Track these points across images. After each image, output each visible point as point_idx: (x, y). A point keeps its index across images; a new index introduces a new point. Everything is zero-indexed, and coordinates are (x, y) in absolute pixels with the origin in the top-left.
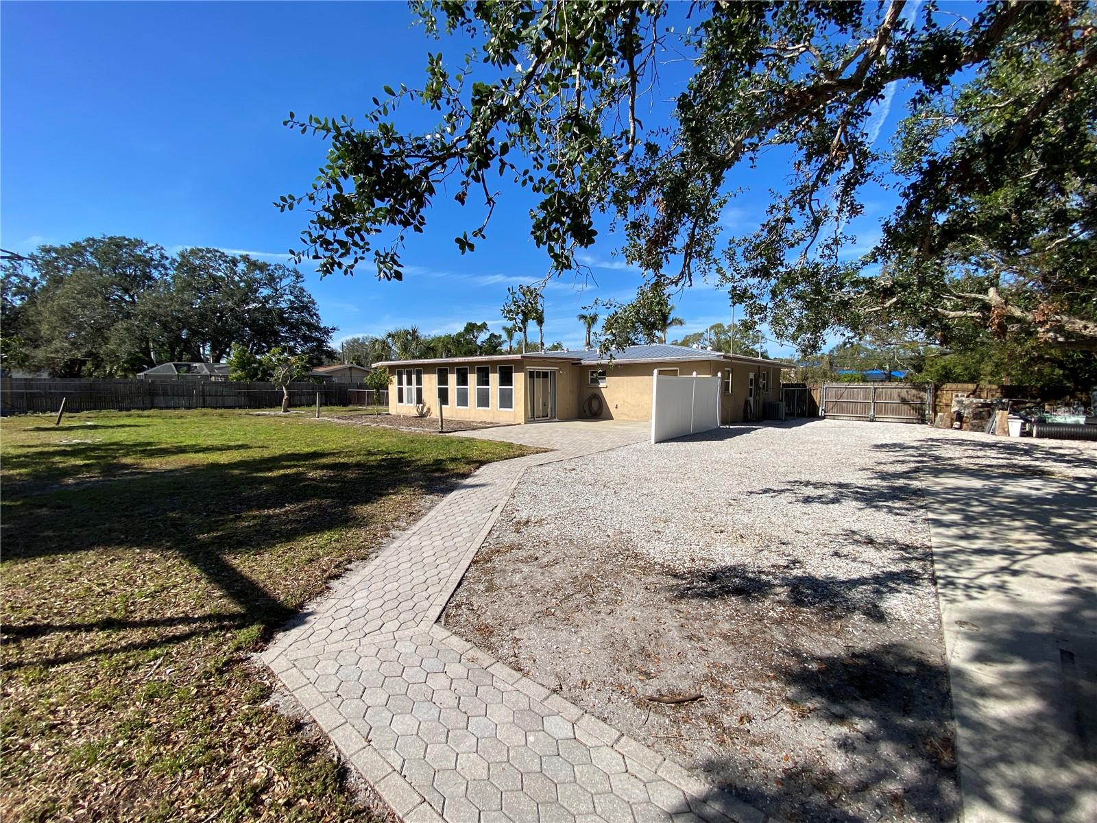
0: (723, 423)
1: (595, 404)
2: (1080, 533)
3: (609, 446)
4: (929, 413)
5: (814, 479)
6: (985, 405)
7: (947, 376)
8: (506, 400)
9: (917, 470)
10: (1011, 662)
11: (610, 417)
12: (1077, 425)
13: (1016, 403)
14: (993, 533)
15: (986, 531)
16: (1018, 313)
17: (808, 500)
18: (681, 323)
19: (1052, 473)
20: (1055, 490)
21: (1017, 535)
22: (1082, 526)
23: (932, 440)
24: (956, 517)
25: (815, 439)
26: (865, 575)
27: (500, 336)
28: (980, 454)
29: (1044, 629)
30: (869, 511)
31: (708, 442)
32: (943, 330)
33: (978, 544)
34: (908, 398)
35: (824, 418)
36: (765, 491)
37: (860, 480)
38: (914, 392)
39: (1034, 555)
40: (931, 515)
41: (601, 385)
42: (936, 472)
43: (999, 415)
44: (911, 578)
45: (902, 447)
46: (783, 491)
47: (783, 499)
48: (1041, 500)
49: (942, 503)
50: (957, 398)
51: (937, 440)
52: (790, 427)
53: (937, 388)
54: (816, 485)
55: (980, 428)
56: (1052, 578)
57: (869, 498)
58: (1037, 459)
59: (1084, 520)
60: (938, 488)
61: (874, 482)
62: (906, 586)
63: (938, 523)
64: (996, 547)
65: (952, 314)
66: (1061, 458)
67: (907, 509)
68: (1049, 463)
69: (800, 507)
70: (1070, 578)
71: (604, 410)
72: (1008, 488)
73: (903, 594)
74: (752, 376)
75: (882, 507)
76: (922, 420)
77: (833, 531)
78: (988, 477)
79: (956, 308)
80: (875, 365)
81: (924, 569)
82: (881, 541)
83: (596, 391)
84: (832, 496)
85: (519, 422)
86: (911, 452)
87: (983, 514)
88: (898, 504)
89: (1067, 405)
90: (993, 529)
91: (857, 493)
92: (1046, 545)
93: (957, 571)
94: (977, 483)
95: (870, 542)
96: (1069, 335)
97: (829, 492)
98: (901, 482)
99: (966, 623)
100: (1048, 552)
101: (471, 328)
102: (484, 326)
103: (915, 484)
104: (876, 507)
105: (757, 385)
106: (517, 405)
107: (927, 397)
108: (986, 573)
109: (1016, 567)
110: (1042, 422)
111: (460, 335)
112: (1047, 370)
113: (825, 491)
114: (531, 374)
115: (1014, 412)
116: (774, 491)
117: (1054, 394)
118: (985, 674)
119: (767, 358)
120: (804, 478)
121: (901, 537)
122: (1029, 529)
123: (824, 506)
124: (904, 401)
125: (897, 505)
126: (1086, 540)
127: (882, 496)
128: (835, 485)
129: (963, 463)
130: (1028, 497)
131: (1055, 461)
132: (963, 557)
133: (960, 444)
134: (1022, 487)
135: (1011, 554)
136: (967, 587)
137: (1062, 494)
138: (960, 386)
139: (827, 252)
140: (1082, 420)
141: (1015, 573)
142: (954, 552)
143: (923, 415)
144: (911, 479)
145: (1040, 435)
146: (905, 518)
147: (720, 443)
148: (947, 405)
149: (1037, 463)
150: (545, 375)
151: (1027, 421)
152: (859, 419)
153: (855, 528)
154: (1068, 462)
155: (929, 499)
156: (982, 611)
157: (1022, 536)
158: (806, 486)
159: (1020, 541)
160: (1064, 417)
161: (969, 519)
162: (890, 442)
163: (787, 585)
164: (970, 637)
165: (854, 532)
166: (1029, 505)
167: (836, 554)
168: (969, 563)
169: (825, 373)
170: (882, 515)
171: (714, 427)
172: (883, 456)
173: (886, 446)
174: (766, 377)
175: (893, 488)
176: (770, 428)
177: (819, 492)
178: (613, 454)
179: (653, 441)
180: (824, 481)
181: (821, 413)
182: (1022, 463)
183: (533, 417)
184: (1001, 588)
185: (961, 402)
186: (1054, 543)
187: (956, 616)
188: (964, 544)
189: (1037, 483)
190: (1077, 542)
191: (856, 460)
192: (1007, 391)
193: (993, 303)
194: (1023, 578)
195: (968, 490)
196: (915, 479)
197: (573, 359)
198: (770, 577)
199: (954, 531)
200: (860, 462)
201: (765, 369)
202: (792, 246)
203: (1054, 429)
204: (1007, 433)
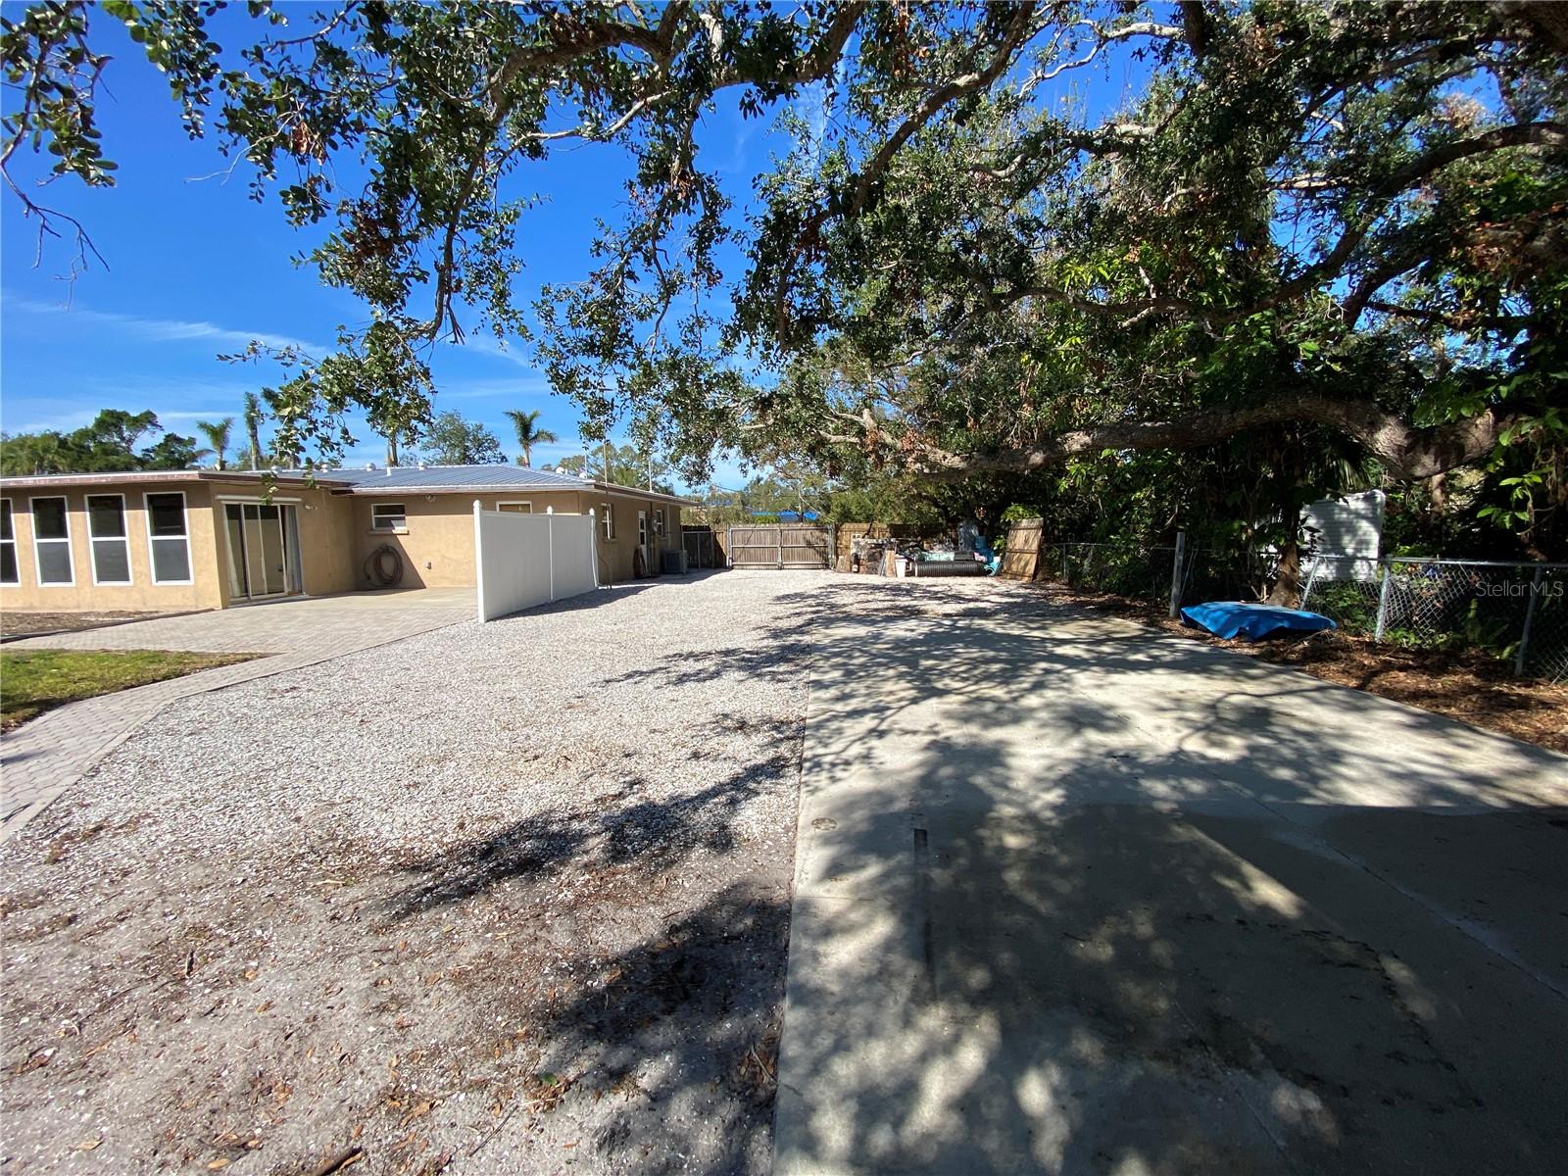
0: (602, 582)
1: (388, 565)
2: (942, 674)
3: (396, 634)
4: (832, 557)
5: (698, 648)
6: (878, 546)
7: (846, 516)
8: (171, 564)
9: (811, 622)
10: (863, 867)
11: (419, 585)
12: (948, 562)
13: (902, 542)
14: (868, 687)
15: (860, 688)
16: (888, 439)
17: (682, 679)
18: (551, 438)
19: (926, 612)
20: (926, 630)
21: (889, 686)
22: (945, 665)
23: (831, 586)
24: (837, 674)
25: (716, 594)
26: (722, 780)
27: (192, 441)
28: (870, 597)
29: (901, 805)
30: (753, 682)
31: (574, 612)
32: (831, 459)
33: (853, 704)
34: (812, 540)
35: (732, 568)
36: (629, 676)
37: (749, 641)
38: (817, 533)
39: (902, 707)
40: (814, 676)
41: (398, 530)
42: (828, 622)
43: (889, 554)
44: (774, 769)
45: (802, 596)
46: (653, 672)
47: (649, 684)
48: (914, 642)
49: (827, 659)
50: (855, 540)
51: (835, 586)
52: (690, 582)
53: (837, 529)
54: (695, 657)
55: (873, 571)
56: (914, 733)
57: (754, 664)
58: (916, 598)
59: (946, 658)
60: (826, 641)
61: (765, 643)
62: (768, 783)
63: (818, 685)
64: (868, 705)
65: (834, 439)
66: (934, 596)
67: (791, 673)
68: (925, 601)
69: (671, 692)
70: (932, 730)
71: (406, 572)
72: (888, 632)
73: (763, 797)
74: (642, 515)
75: (765, 674)
76: (826, 566)
77: (701, 720)
78: (874, 623)
79: (836, 431)
80: (788, 505)
81: (793, 752)
82: (754, 722)
83: (390, 542)
84: (713, 669)
85: (210, 605)
86: (810, 601)
87: (863, 666)
88: (783, 667)
89: (941, 542)
90: (869, 682)
91: (743, 659)
92: (913, 693)
93: (826, 745)
94: (862, 631)
95: (742, 726)
96: (933, 466)
97: (709, 665)
98: (792, 639)
99: (823, 820)
100: (914, 701)
101: (112, 421)
102: (147, 420)
103: (807, 639)
104: (758, 675)
105: (649, 527)
106: (198, 573)
107: (829, 538)
108: (854, 741)
109: (883, 727)
110: (922, 560)
111: (84, 434)
112: (925, 509)
113: (707, 663)
114: (233, 511)
115: (900, 551)
116: (642, 673)
117: (930, 532)
118: (833, 898)
119: (672, 494)
120: (686, 650)
121: (778, 712)
122: (900, 676)
123: (699, 685)
124: (809, 545)
125: (781, 669)
126: (947, 681)
127: (771, 659)
128: (721, 652)
129: (854, 609)
130: (903, 640)
131: (930, 598)
132: (834, 725)
133: (855, 589)
134: (899, 630)
135: (880, 710)
136: (833, 765)
137: (932, 633)
138: (856, 525)
139: (691, 337)
140: (951, 556)
141: (881, 734)
142: (828, 720)
143: (827, 560)
144: (803, 633)
145: (921, 575)
146: (786, 685)
147: (593, 610)
148: (847, 548)
149: (915, 603)
150: (269, 512)
151: (910, 560)
152: (768, 567)
153: (727, 711)
154: (940, 599)
155: (816, 656)
156: (844, 797)
157: (895, 687)
158: (686, 659)
159: (891, 693)
160: (940, 555)
161: (849, 674)
162: (792, 592)
163: (607, 829)
164: (826, 841)
165: (726, 716)
166: (904, 649)
167: (696, 756)
168: (839, 731)
169: (737, 514)
170: (764, 687)
171: (590, 589)
172: (782, 609)
173: (788, 596)
174: (662, 518)
175: (783, 648)
176: (666, 586)
177: (699, 666)
178: (399, 648)
179: (482, 619)
180: (709, 649)
181: (729, 562)
182: (903, 604)
183: (242, 591)
184: (866, 758)
185: (857, 543)
186: (919, 689)
187: (815, 812)
188: (839, 707)
189: (912, 624)
190: (939, 685)
191: (753, 616)
192: (897, 531)
193: (867, 427)
194: (889, 739)
195: (853, 639)
196: (807, 633)
197: (332, 483)
198: (586, 822)
199: (833, 692)
200: (755, 619)
201: (659, 506)
202: (641, 317)
203: (931, 567)
204: (895, 574)
